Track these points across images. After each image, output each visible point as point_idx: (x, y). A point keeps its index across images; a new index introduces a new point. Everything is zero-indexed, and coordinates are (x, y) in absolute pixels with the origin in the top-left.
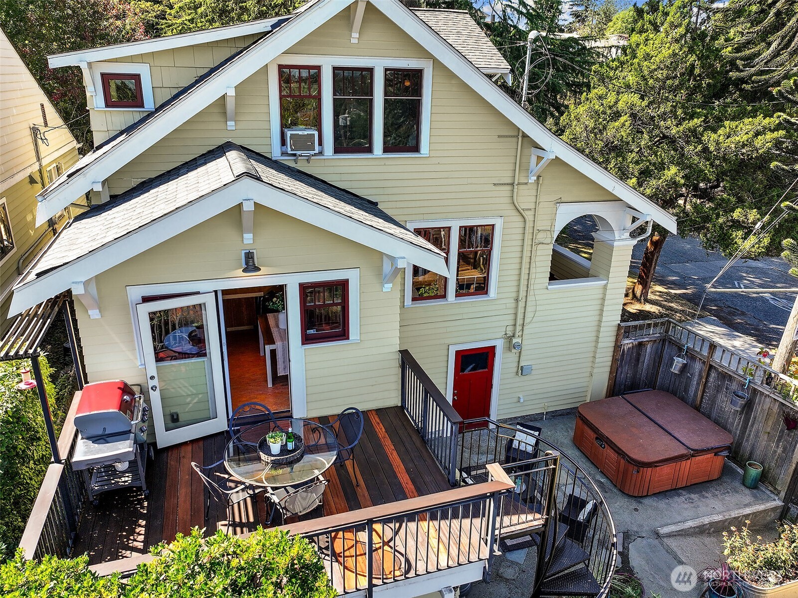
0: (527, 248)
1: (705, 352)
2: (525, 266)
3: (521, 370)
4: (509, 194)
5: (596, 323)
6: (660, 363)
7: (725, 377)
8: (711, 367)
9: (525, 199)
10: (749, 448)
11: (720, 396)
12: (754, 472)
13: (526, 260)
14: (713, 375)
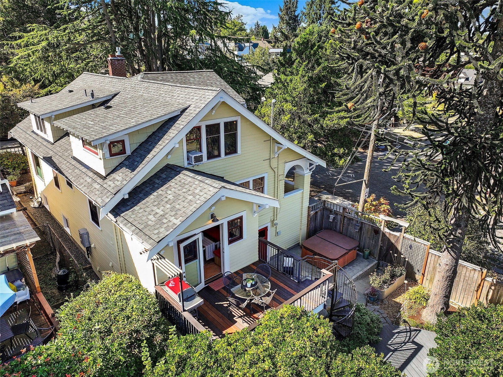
0: (276, 183)
1: (341, 211)
2: (276, 190)
3: (277, 234)
4: (268, 163)
5: (301, 208)
6: (323, 218)
7: (350, 219)
8: (345, 216)
9: (274, 164)
10: (363, 244)
11: (349, 227)
12: (367, 252)
13: (276, 188)
14: (346, 219)
